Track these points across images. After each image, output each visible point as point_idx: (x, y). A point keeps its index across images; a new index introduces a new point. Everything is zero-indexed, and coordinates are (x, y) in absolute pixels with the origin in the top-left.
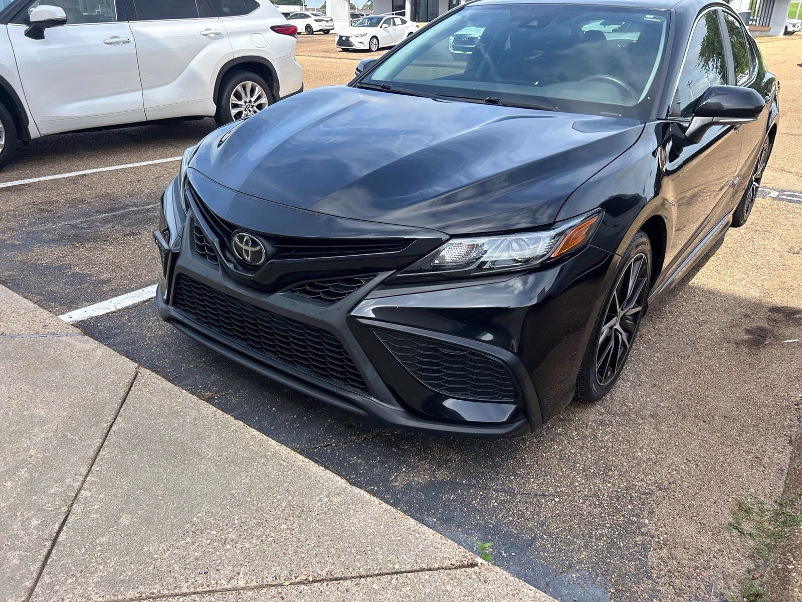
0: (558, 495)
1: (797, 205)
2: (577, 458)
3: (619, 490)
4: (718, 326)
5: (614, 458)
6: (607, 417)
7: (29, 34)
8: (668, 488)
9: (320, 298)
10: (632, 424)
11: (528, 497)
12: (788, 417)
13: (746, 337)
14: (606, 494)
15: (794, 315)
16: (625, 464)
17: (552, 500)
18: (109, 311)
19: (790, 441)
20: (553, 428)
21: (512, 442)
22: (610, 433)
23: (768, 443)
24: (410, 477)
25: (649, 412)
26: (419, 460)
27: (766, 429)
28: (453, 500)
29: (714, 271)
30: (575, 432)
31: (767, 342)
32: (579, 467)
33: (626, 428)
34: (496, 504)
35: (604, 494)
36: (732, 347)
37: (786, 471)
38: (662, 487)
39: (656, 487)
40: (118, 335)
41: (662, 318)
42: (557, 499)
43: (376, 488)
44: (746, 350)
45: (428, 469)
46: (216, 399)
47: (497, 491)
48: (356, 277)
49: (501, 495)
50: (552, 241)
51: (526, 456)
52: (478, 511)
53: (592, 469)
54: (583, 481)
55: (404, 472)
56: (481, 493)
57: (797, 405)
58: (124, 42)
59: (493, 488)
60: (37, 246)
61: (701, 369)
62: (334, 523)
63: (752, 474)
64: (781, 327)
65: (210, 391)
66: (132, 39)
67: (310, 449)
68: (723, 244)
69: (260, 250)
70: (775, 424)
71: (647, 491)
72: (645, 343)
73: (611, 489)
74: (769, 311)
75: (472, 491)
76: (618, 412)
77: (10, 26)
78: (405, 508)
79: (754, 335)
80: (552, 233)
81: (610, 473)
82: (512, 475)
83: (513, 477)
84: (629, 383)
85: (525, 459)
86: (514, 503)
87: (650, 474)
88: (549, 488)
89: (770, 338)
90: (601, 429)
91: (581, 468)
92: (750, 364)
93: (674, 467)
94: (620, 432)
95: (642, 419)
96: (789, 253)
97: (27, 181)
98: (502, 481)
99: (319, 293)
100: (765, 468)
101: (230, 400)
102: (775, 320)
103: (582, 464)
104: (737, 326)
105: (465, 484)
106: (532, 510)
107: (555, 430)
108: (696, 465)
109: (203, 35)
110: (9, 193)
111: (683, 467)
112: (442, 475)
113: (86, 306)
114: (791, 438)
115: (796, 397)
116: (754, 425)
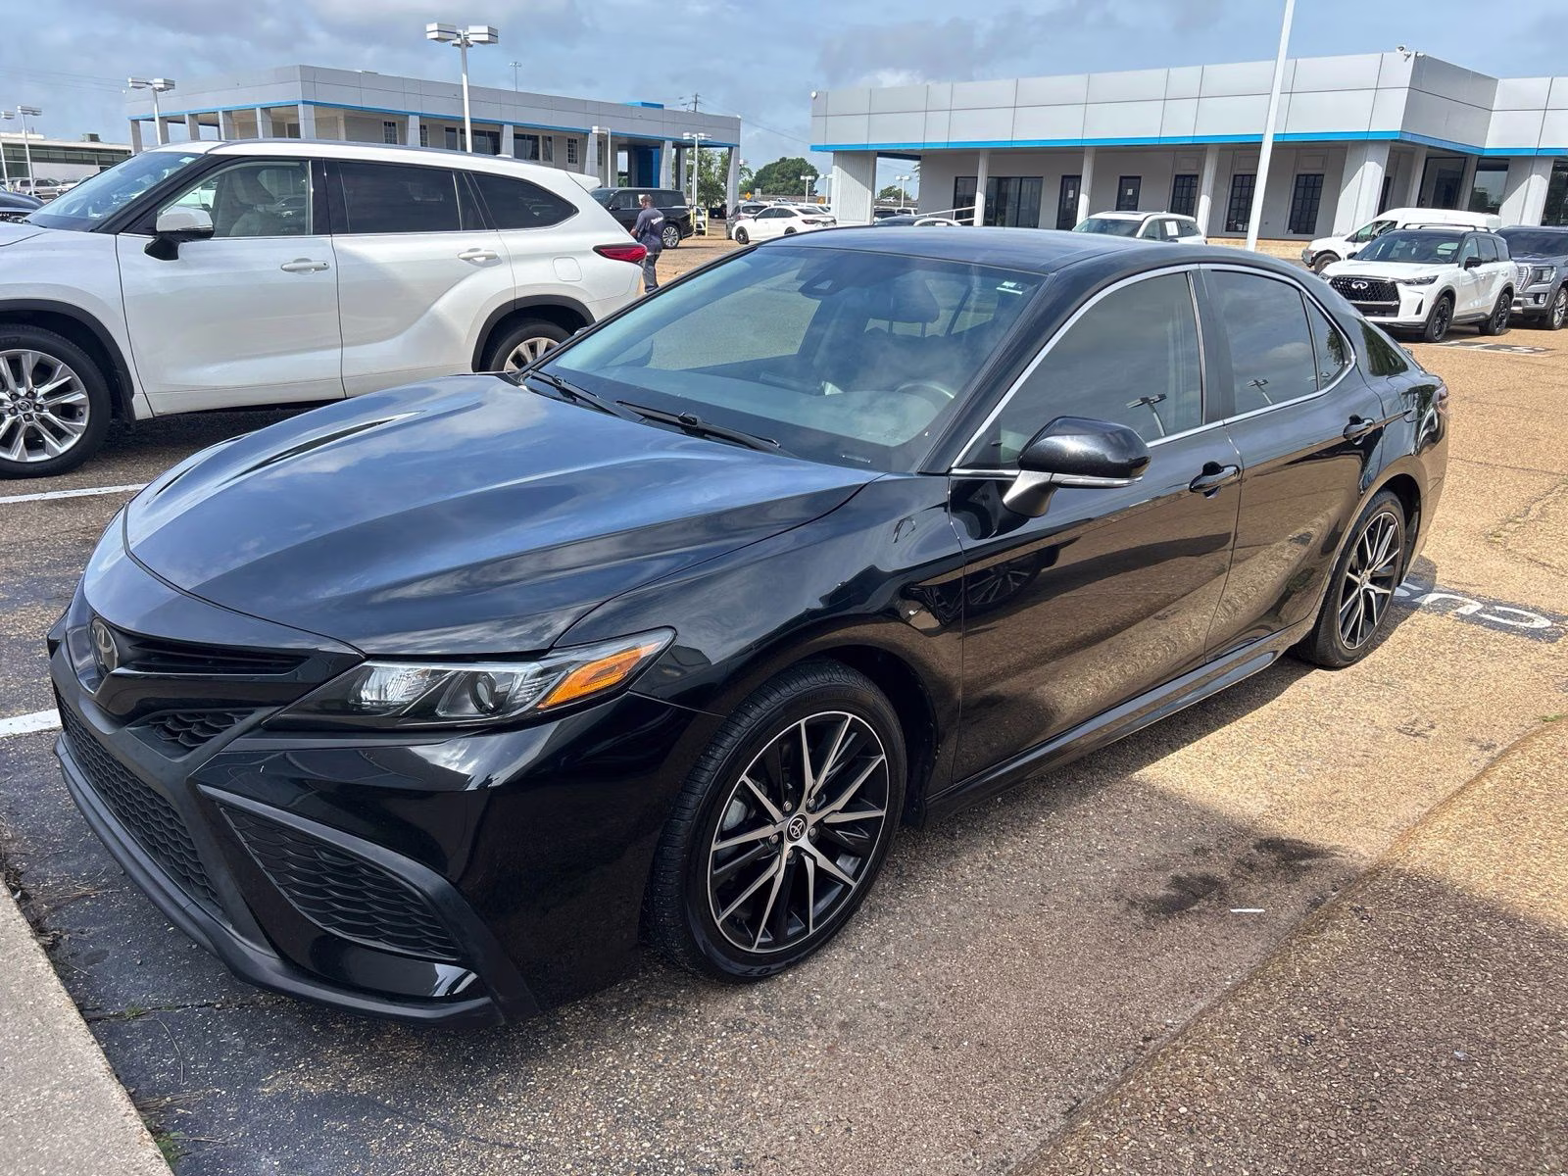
0: (534, 1151)
1: (1499, 635)
2: (629, 1086)
3: (658, 1156)
4: (1122, 865)
5: (699, 1096)
6: (757, 1015)
7: (151, 251)
8: (753, 1166)
9: (176, 741)
10: (792, 1035)
11: (478, 1145)
12: (1109, 1060)
13: (1161, 893)
14: (626, 1160)
15: (1301, 859)
16: (712, 1108)
17: (517, 1157)
18: (46, 727)
19: (1071, 1110)
20: (636, 1023)
21: (536, 1041)
22: (734, 1047)
23: (1024, 1107)
24: (301, 1080)
25: (842, 1018)
26: (343, 1052)
27: (1043, 1080)
28: (339, 1134)
29: (1206, 754)
30: (669, 1036)
31: (1196, 908)
32: (619, 1103)
33: (773, 1042)
34: (410, 1150)
35: (622, 1160)
36: (1114, 908)
37: (1011, 1167)
38: (745, 1162)
39: (734, 1159)
40: (28, 770)
41: (1022, 836)
42: (526, 1158)
43: (224, 1092)
44: (1140, 919)
45: (343, 1071)
46: (91, 900)
47: (430, 1126)
48: (228, 711)
49: (432, 1135)
50: (539, 679)
51: (540, 1069)
52: (366, 1158)
53: (640, 1109)
54: (604, 1130)
55: (298, 1070)
56: (400, 1127)
57: (1146, 1039)
58: (317, 269)
59: (429, 1119)
60: (28, 604)
61: (1016, 945)
62: (25, 1135)
63: (939, 1163)
64: (1251, 881)
65: (93, 883)
66: (332, 264)
67: (169, 1008)
68: (1274, 701)
69: (112, 651)
70: (1070, 1071)
71: (707, 1166)
72: (947, 880)
73: (643, 1153)
74: (1255, 847)
75: (387, 1120)
76: (783, 1008)
77: (122, 237)
78: (241, 1134)
79: (1184, 889)
80: (535, 667)
81: (667, 1123)
82: (483, 1102)
83: (482, 1106)
84: (853, 955)
85: (532, 1075)
86: (443, 1154)
87: (744, 1135)
88: (529, 1133)
89: (1210, 900)
90: (722, 1038)
91: (620, 1106)
92: (1121, 947)
93: (802, 1128)
94: (753, 1047)
95: (819, 1027)
96: (1400, 731)
97: (104, 490)
98: (456, 1110)
99: (177, 734)
100: (975, 1154)
101: (113, 904)
102: (1251, 867)
103: (631, 1097)
104: (1165, 868)
105: (388, 1107)
106: (464, 1171)
107: (636, 1028)
108: (848, 1130)
109: (463, 259)
110: (61, 509)
111: (817, 1131)
112: (361, 1084)
113: (21, 714)
114: (1079, 1102)
115: (1159, 1023)
116: (1026, 1068)
